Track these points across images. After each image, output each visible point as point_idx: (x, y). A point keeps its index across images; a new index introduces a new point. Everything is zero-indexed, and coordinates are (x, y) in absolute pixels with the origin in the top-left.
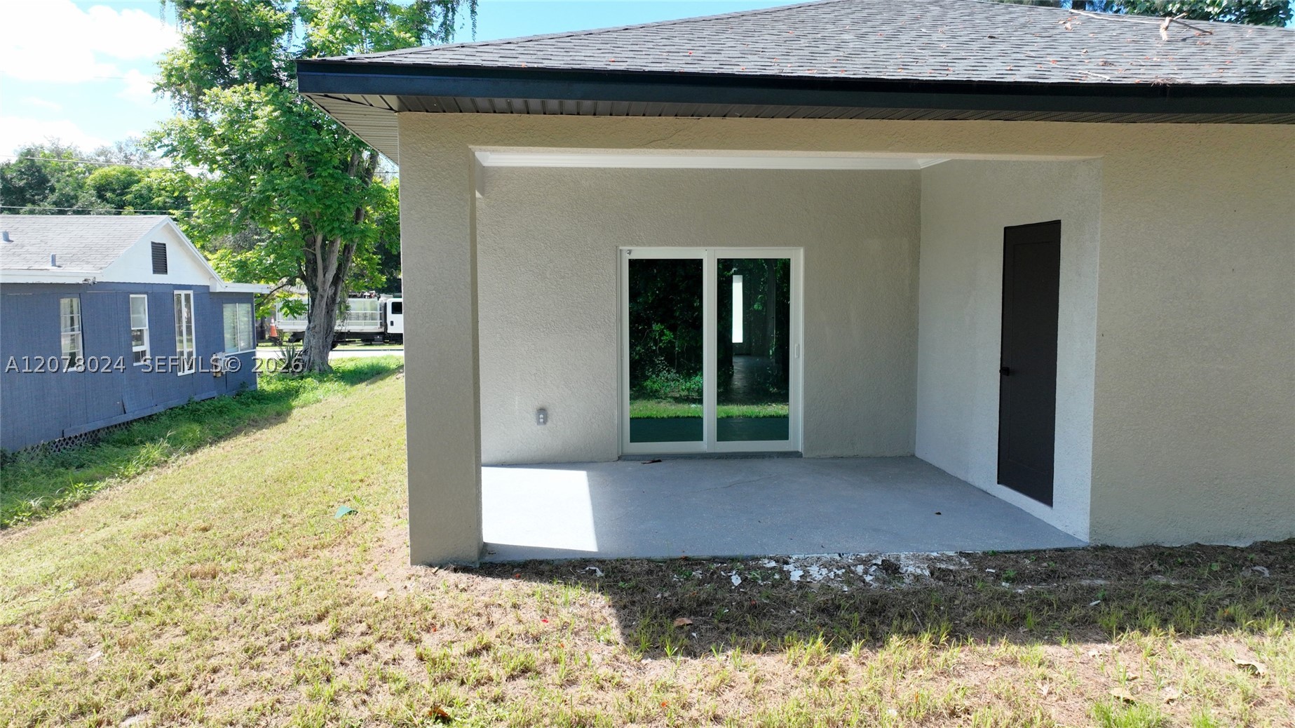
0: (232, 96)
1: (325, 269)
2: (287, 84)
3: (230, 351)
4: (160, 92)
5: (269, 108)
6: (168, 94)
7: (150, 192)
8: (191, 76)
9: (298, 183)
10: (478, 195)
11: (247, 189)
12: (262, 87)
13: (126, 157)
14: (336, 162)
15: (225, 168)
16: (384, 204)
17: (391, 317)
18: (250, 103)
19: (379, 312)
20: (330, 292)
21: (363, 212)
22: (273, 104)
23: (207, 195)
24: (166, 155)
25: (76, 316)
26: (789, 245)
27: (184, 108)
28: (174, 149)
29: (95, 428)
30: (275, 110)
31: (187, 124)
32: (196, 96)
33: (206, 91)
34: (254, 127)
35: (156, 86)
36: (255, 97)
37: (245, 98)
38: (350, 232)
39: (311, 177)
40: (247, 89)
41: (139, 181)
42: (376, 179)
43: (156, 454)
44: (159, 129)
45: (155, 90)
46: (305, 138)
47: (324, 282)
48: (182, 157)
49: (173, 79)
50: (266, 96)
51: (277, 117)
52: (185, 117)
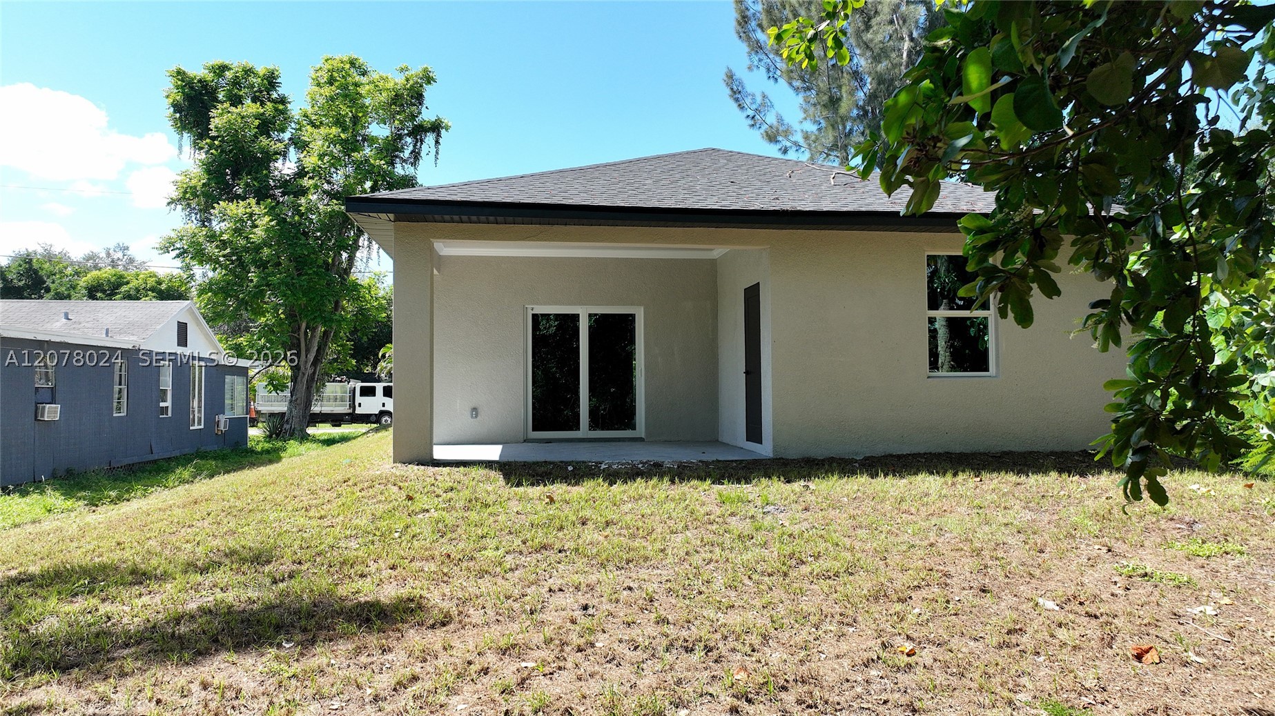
0: (237, 209)
1: (308, 351)
2: (281, 199)
3: (228, 415)
4: (173, 206)
5: (267, 219)
6: (179, 207)
7: (138, 293)
8: (202, 192)
9: (289, 279)
10: (435, 272)
11: (245, 285)
12: (261, 202)
13: (113, 261)
14: (320, 262)
15: (226, 268)
16: (358, 299)
17: (358, 399)
18: (251, 215)
19: (348, 395)
20: (310, 371)
21: (341, 304)
22: (270, 216)
23: (210, 290)
24: (178, 256)
25: (123, 373)
26: (634, 305)
27: (193, 219)
28: (185, 252)
29: (131, 463)
30: (271, 220)
31: (196, 231)
32: (206, 209)
33: (215, 205)
34: (254, 234)
35: (170, 200)
36: (256, 210)
37: (247, 211)
38: (330, 320)
39: (299, 275)
40: (249, 204)
41: (128, 283)
42: (353, 277)
43: (186, 474)
44: (173, 235)
45: (169, 204)
46: (295, 243)
47: (306, 362)
48: (191, 258)
49: (188, 196)
50: (265, 208)
51: (273, 226)
52: (193, 226)
